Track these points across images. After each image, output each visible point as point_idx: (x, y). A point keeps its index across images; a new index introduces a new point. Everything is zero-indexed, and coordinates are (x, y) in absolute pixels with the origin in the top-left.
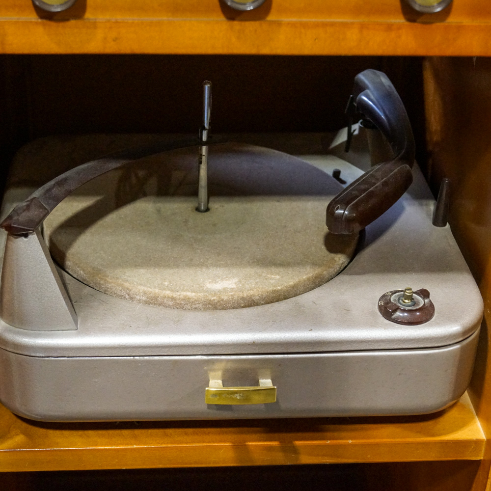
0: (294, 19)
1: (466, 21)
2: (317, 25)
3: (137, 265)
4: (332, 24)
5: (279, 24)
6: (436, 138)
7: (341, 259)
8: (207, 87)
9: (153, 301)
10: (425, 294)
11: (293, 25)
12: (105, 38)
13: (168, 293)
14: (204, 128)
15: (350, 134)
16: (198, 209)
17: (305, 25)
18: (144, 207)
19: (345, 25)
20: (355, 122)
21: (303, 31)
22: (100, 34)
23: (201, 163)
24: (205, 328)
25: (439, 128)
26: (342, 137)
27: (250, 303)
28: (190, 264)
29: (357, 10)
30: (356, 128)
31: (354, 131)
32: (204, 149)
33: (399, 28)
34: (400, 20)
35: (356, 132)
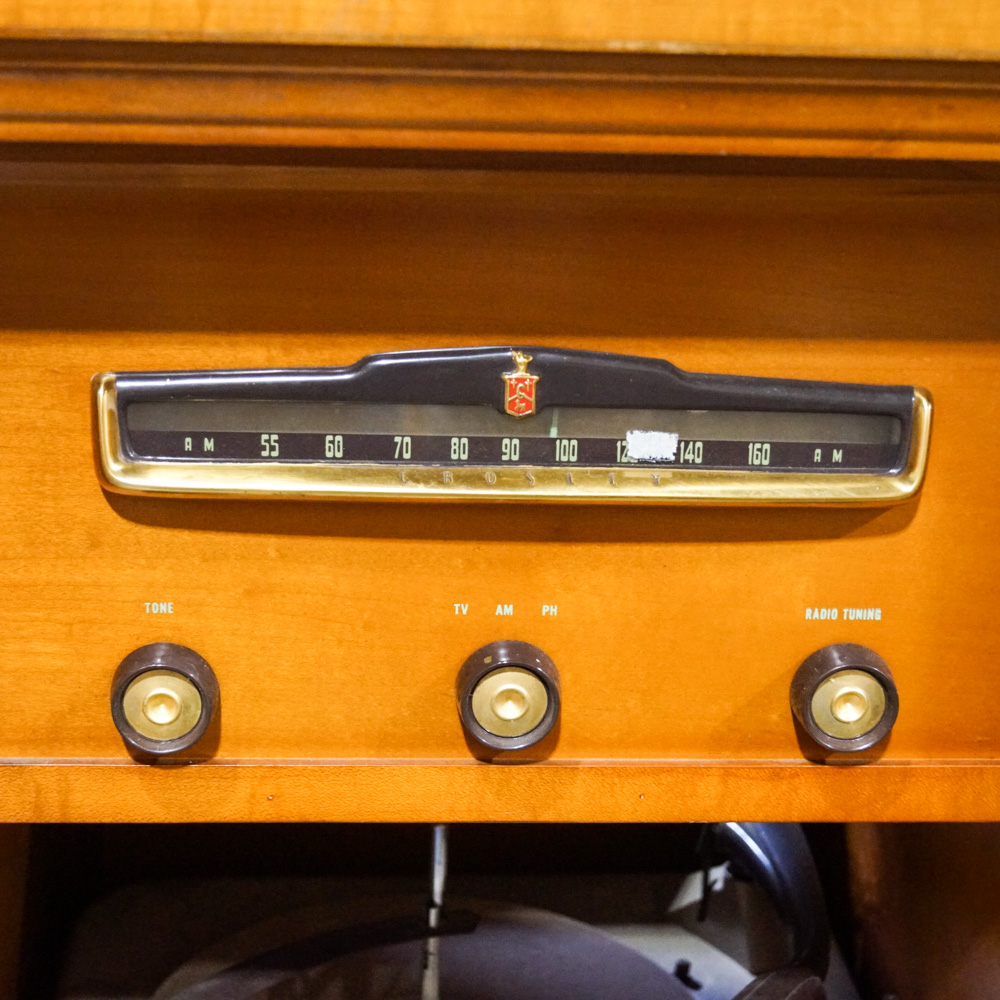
0: (602, 759)
1: (917, 760)
2: (643, 771)
4: (671, 770)
5: (573, 768)
6: (870, 897)
11: (598, 771)
12: (253, 796)
14: (432, 904)
15: (707, 887)
17: (620, 772)
19: (694, 771)
20: (717, 863)
21: (616, 780)
22: (243, 789)
23: (425, 966)
25: (874, 880)
26: (692, 893)
29: (716, 742)
30: (719, 874)
31: (715, 882)
32: (433, 943)
33: (795, 774)
34: (797, 759)
35: (719, 886)
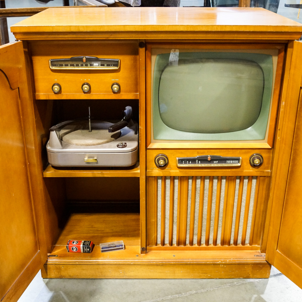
1: (123, 94)
3: (75, 139)
7: (113, 139)
8: (89, 108)
9: (77, 145)
10: (126, 143)
13: (79, 143)
14: (89, 115)
16: (89, 132)
18: (79, 131)
24: (84, 148)
27: (94, 145)
28: (85, 139)
32: (90, 119)
33: (112, 95)
